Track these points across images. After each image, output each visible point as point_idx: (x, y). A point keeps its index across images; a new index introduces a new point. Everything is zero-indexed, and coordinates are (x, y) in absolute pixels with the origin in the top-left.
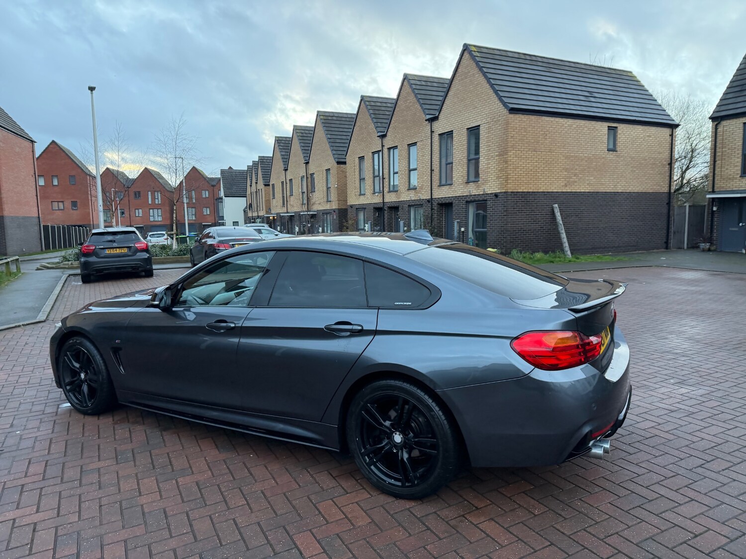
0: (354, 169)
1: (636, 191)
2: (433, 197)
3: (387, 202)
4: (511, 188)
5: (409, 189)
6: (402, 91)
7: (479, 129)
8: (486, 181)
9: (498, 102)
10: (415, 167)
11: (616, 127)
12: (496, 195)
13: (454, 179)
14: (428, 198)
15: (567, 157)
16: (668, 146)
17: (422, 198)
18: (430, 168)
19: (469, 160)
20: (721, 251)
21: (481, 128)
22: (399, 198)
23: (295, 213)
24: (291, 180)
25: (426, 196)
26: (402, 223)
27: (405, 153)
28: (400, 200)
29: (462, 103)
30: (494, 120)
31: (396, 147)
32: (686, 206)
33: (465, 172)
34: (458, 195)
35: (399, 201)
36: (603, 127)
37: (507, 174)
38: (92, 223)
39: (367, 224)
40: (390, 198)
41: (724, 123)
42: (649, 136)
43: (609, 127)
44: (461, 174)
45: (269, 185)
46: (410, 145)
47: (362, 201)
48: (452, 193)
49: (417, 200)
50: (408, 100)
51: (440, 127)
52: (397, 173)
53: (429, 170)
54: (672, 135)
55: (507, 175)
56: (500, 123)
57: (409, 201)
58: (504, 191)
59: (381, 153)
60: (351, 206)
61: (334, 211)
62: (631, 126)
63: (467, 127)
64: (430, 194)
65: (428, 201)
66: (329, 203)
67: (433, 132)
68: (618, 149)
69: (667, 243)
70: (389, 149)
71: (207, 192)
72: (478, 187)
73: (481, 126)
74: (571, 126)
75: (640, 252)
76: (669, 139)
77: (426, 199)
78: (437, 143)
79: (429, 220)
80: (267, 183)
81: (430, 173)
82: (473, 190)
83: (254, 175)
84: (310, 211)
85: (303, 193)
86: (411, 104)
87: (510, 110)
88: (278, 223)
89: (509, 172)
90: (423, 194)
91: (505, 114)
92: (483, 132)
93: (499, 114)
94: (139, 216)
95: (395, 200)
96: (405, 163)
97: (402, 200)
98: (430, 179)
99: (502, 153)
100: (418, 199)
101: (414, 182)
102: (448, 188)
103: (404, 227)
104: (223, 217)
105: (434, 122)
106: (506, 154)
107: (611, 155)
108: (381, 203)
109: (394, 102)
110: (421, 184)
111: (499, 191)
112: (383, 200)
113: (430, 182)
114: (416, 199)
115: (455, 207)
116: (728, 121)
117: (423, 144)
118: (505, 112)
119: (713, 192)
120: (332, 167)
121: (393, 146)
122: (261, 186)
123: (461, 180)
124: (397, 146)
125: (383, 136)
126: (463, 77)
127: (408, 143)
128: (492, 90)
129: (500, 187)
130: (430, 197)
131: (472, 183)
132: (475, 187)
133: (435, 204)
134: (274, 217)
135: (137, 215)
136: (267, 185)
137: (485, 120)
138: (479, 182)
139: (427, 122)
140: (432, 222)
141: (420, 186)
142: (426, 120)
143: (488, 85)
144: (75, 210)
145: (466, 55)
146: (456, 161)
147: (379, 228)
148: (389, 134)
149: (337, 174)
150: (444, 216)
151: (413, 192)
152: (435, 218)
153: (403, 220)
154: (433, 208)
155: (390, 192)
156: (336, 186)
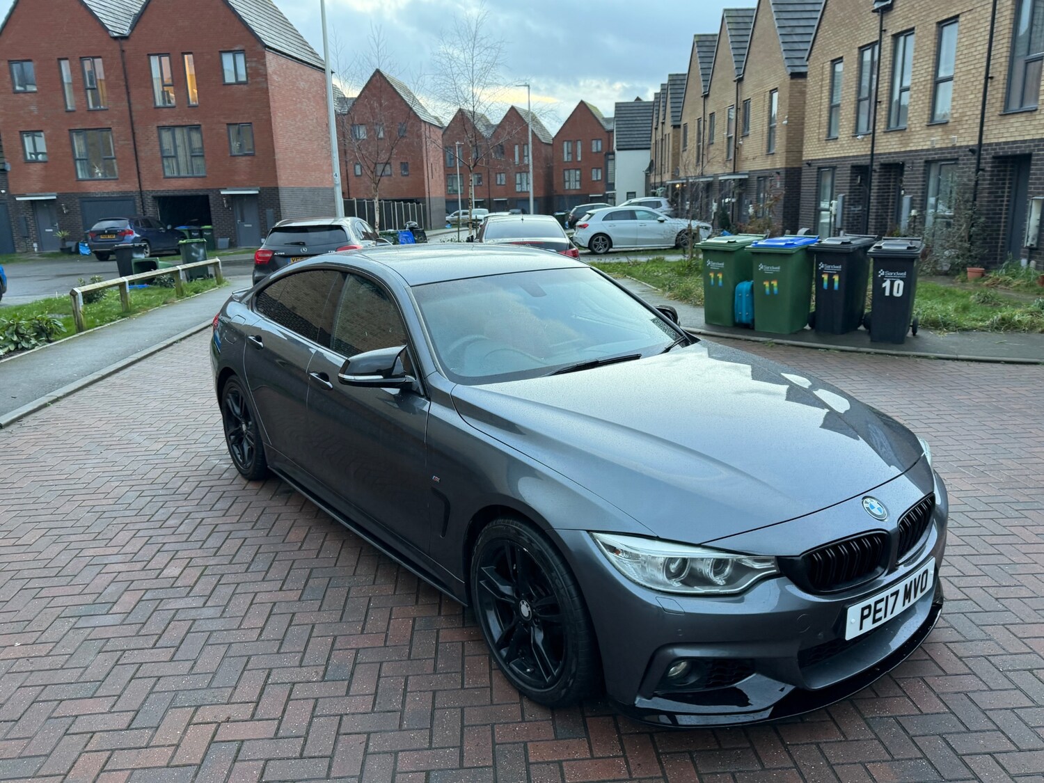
0: (822, 86)
2: (984, 142)
3: (880, 154)
5: (931, 124)
10: (950, 74)
13: (1041, 98)
14: (971, 143)
17: (958, 144)
18: (984, 73)
22: (907, 145)
24: (712, 115)
25: (968, 139)
26: (907, 200)
27: (929, 44)
28: (908, 149)
31: (910, 31)
35: (905, 152)
38: (427, 196)
39: (836, 199)
40: (889, 145)
45: (679, 126)
46: (942, 24)
47: (831, 152)
48: (1033, 132)
49: (947, 148)
52: (907, 89)
53: (982, 78)
57: (928, 150)
59: (877, 48)
60: (810, 163)
61: (778, 173)
64: (978, 134)
65: (972, 151)
66: (770, 157)
70: (896, 37)
71: (599, 143)
77: (967, 146)
79: (969, 196)
80: (677, 123)
81: (981, 87)
83: (661, 109)
84: (737, 174)
85: (729, 138)
88: (687, 196)
90: (960, 135)
94: (500, 185)
95: (897, 150)
96: (928, 66)
97: (914, 148)
98: (981, 99)
100: (950, 145)
101: (945, 106)
102: (1023, 119)
103: (912, 208)
104: (613, 184)
108: (866, 155)
110: (960, 111)
112: (873, 150)
113: (980, 107)
114: (944, 146)
115: (1036, 165)
117: (974, 19)
120: (780, 85)
121: (905, 28)
122: (668, 129)
124: (913, 29)
125: (885, 10)
127: (939, 20)
130: (977, 143)
133: (987, 157)
134: (683, 184)
135: (498, 183)
136: (676, 127)
140: (975, 200)
141: (955, 115)
144: (405, 175)
147: (860, 208)
148: (897, 4)
149: (791, 98)
150: (1007, 185)
151: (940, 130)
152: (984, 189)
153: (910, 193)
154: (982, 166)
155: (888, 131)
156: (785, 122)
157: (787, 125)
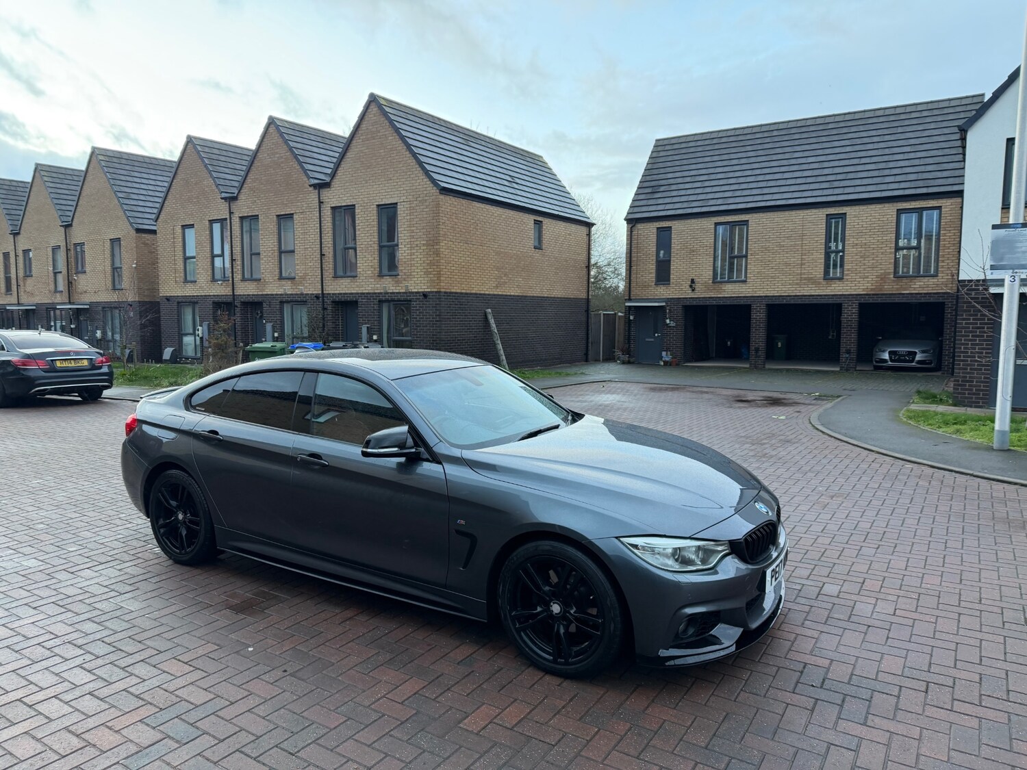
0: (174, 242)
1: (559, 296)
2: (325, 292)
3: (240, 295)
4: (445, 287)
5: (281, 278)
6: (265, 140)
7: (396, 207)
8: (409, 276)
9: (424, 177)
10: (291, 248)
11: (541, 222)
12: (425, 295)
13: (359, 270)
14: (316, 292)
15: (498, 253)
16: (585, 246)
17: (305, 292)
18: (318, 251)
19: (381, 247)
20: (638, 363)
21: (398, 207)
22: (262, 290)
23: (37, 305)
25: (312, 289)
26: (269, 327)
27: (272, 227)
28: (264, 293)
29: (368, 170)
30: (418, 199)
31: (255, 217)
32: (600, 314)
33: (376, 261)
34: (367, 291)
35: (262, 295)
36: (530, 219)
37: (438, 270)
39: (201, 326)
40: (246, 290)
41: (640, 226)
42: (570, 235)
43: (535, 220)
44: (370, 264)
46: (280, 217)
47: (190, 291)
48: (357, 289)
49: (297, 294)
50: (277, 153)
51: (334, 197)
52: (257, 254)
53: (318, 254)
54: (589, 235)
55: (440, 271)
56: (427, 204)
57: (281, 295)
58: (436, 290)
59: (227, 223)
60: (168, 299)
61: (130, 305)
62: (554, 222)
63: (377, 203)
64: (320, 287)
65: (317, 297)
66: (117, 292)
67: (322, 202)
68: (544, 247)
69: (586, 354)
70: (243, 218)
72: (398, 282)
73: (399, 204)
74: (500, 216)
75: (565, 365)
76: (586, 238)
77: (313, 294)
78: (330, 219)
79: (319, 324)
81: (319, 259)
82: (389, 286)
84: (73, 304)
85: (57, 273)
86: (283, 160)
87: (440, 190)
89: (441, 267)
90: (306, 287)
91: (434, 194)
92: (402, 212)
93: (425, 192)
95: (255, 293)
96: (273, 241)
97: (269, 293)
99: (431, 242)
100: (299, 293)
101: (290, 268)
102: (348, 281)
103: (274, 331)
105: (324, 190)
106: (438, 243)
107: (537, 254)
108: (228, 295)
109: (251, 153)
110: (304, 272)
111: (429, 290)
112: (233, 292)
113: (319, 271)
114: (293, 293)
115: (361, 307)
116: (643, 225)
117: (306, 218)
118: (435, 191)
119: (630, 300)
120: (124, 236)
121: (250, 214)
123: (370, 272)
124: (257, 216)
125: (231, 200)
126: (369, 136)
127: (279, 214)
128: (414, 161)
129: (429, 284)
130: (320, 292)
131: (388, 277)
132: (393, 282)
133: (329, 301)
137: (404, 198)
138: (399, 277)
139: (311, 189)
140: (323, 326)
141: (300, 274)
142: (310, 186)
143: (408, 152)
145: (374, 109)
146: (362, 246)
148: (242, 197)
149: (137, 247)
150: (340, 319)
151: (290, 282)
152: (328, 320)
153: (271, 322)
154: (325, 306)
155: (244, 279)
156: (134, 266)
157: (135, 268)
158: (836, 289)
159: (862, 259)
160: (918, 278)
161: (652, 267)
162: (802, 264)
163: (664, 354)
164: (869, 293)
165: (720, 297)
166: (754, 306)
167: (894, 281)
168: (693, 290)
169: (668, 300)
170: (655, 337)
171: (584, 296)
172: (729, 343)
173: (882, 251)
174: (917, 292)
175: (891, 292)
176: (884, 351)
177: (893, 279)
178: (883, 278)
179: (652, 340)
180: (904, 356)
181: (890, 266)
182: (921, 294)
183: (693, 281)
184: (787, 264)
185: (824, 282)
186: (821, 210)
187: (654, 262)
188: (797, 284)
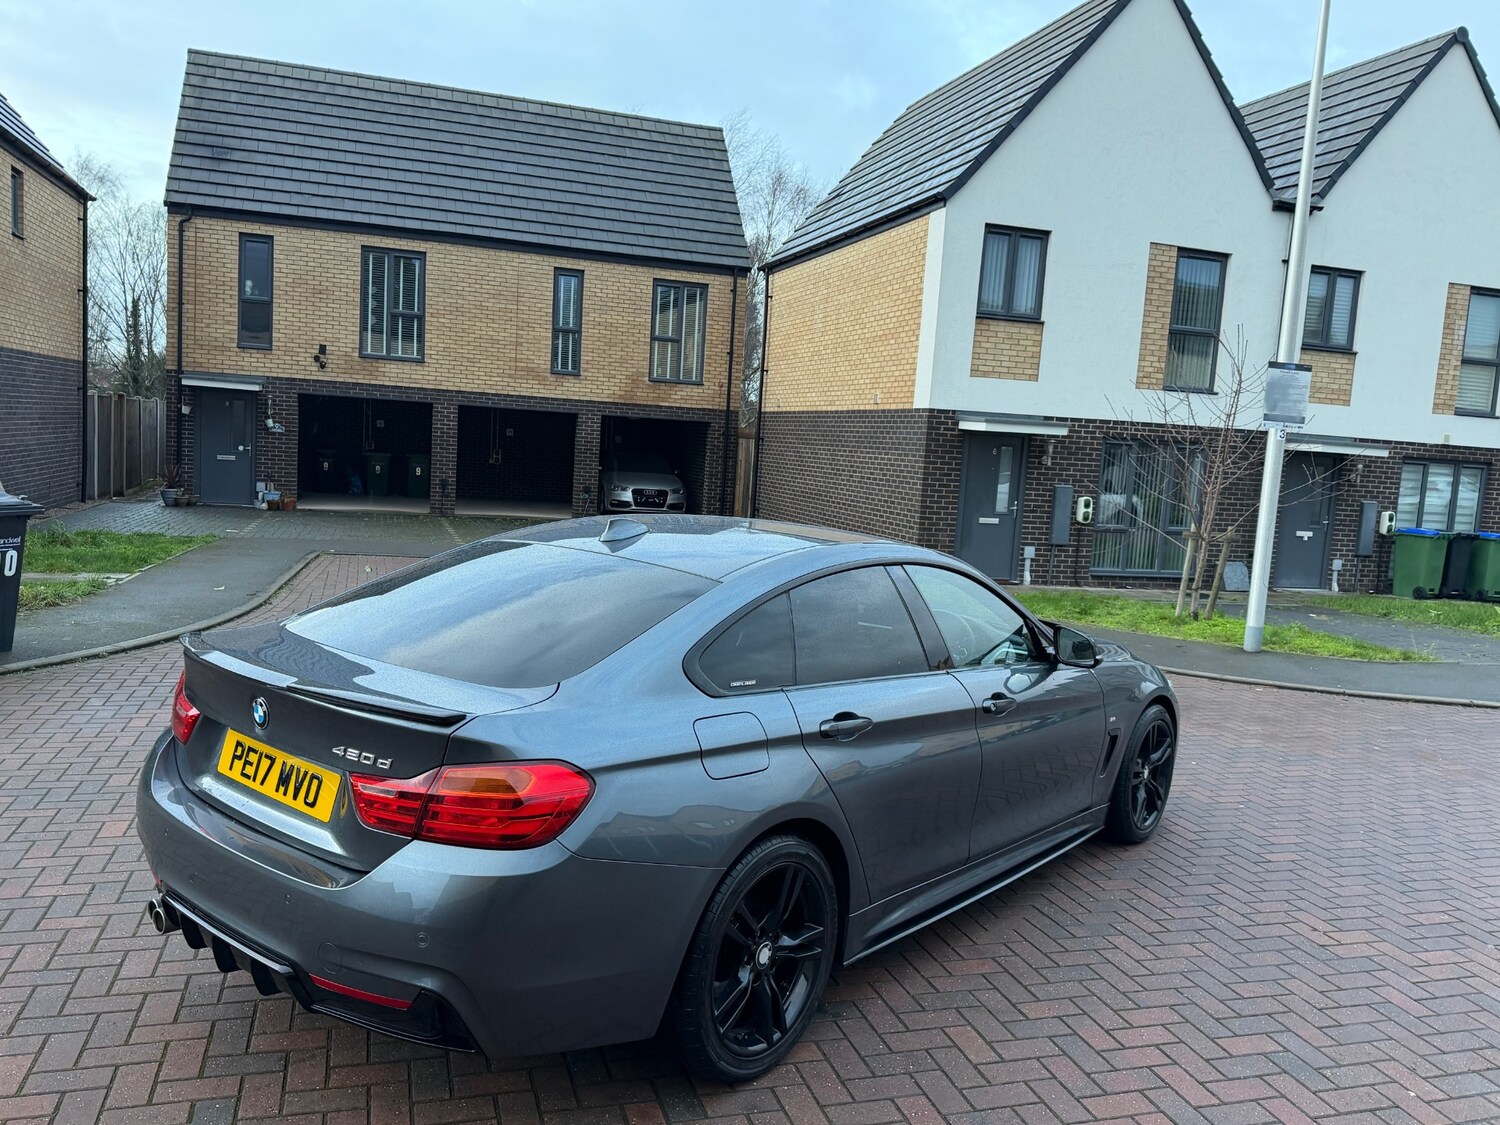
20: (206, 505)
41: (201, 222)
68: (25, 235)
69: (83, 486)
116: (208, 221)
119: (180, 373)
158: (569, 390)
159: (606, 348)
160: (681, 386)
161: (232, 312)
162: (518, 344)
163: (260, 486)
164: (616, 401)
165: (376, 385)
166: (438, 407)
167: (649, 387)
168: (323, 366)
169: (270, 382)
170: (238, 453)
171: (76, 354)
172: (326, 465)
173: (634, 338)
174: (678, 405)
175: (645, 403)
176: (624, 489)
177: (648, 382)
178: (634, 380)
179: (233, 458)
180: (653, 497)
181: (644, 363)
182: (683, 408)
183: (323, 349)
184: (493, 341)
185: (552, 378)
186: (546, 258)
187: (235, 301)
188: (510, 376)
